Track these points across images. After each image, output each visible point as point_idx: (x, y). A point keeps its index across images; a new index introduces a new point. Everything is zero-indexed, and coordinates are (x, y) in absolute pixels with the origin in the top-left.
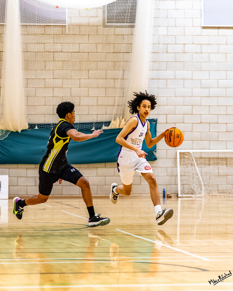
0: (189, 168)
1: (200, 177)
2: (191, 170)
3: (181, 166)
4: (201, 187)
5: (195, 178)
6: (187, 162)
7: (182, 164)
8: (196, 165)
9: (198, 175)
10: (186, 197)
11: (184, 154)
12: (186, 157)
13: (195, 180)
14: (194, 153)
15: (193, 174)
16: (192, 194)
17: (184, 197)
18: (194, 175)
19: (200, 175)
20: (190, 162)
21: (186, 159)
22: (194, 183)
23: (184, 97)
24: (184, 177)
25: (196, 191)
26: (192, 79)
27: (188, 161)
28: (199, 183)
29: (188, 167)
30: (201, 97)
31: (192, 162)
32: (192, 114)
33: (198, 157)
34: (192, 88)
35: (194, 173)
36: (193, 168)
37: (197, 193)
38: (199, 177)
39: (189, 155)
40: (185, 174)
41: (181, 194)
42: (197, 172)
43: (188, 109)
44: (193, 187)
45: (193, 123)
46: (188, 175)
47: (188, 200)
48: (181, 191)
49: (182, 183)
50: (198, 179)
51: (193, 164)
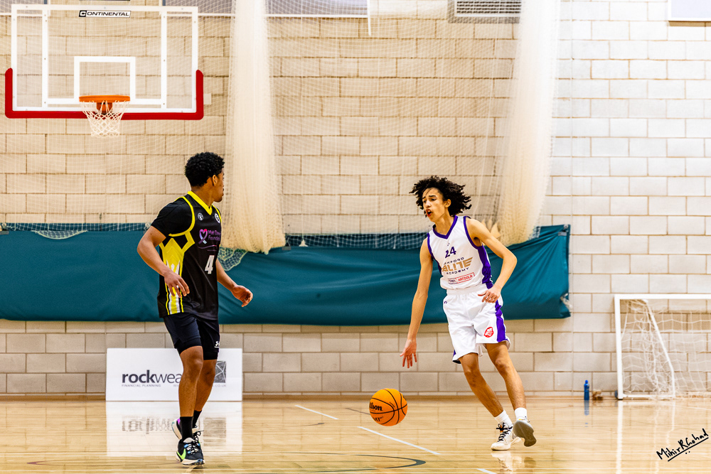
0: (643, 334)
1: (667, 354)
2: (645, 338)
3: (625, 329)
4: (668, 377)
5: (655, 356)
6: (636, 321)
7: (625, 326)
8: (656, 327)
9: (661, 350)
10: (635, 399)
11: (630, 305)
12: (635, 309)
13: (655, 361)
14: (652, 301)
15: (651, 348)
16: (649, 392)
17: (630, 399)
18: (653, 351)
19: (665, 350)
20: (644, 322)
21: (635, 315)
22: (653, 367)
23: (629, 177)
24: (630, 355)
25: (657, 386)
26: (647, 137)
27: (638, 319)
28: (665, 367)
29: (640, 332)
30: (668, 177)
31: (649, 322)
32: (648, 215)
33: (662, 311)
34: (647, 157)
35: (653, 346)
36: (652, 334)
37: (660, 390)
38: (664, 355)
39: (642, 307)
40: (633, 349)
41: (624, 392)
42: (660, 344)
43: (638, 204)
44: (650, 378)
45: (649, 235)
46: (639, 349)
47: (641, 407)
48: (624, 386)
49: (626, 368)
50: (662, 359)
51: (650, 326)
